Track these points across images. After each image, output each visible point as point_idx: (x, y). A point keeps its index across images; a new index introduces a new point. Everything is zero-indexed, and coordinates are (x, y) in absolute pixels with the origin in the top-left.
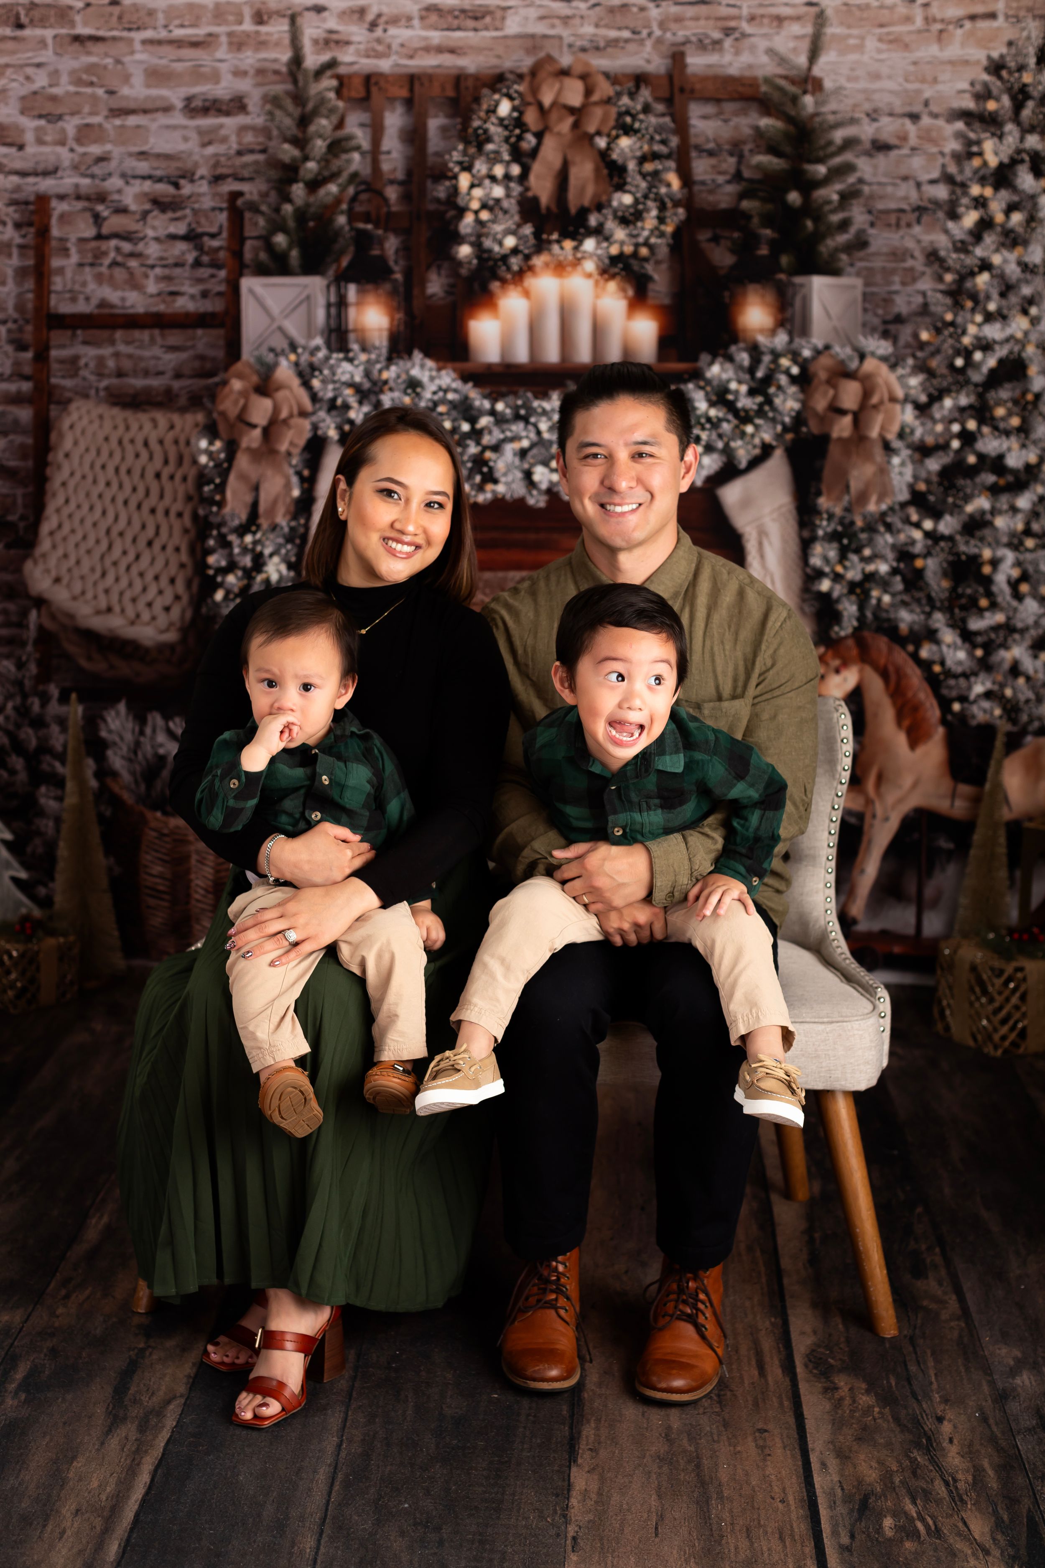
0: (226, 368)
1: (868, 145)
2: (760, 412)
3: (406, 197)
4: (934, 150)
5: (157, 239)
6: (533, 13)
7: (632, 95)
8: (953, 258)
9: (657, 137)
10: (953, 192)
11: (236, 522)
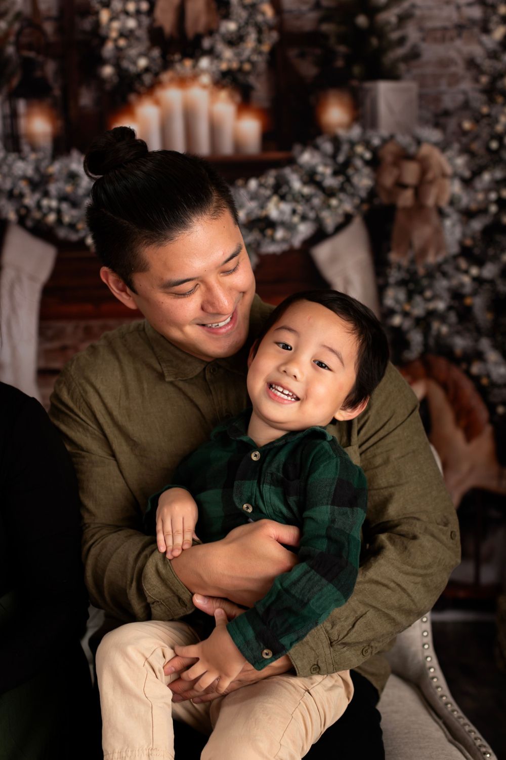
2: (342, 189)
3: (60, 30)
8: (487, 64)
10: (485, 12)
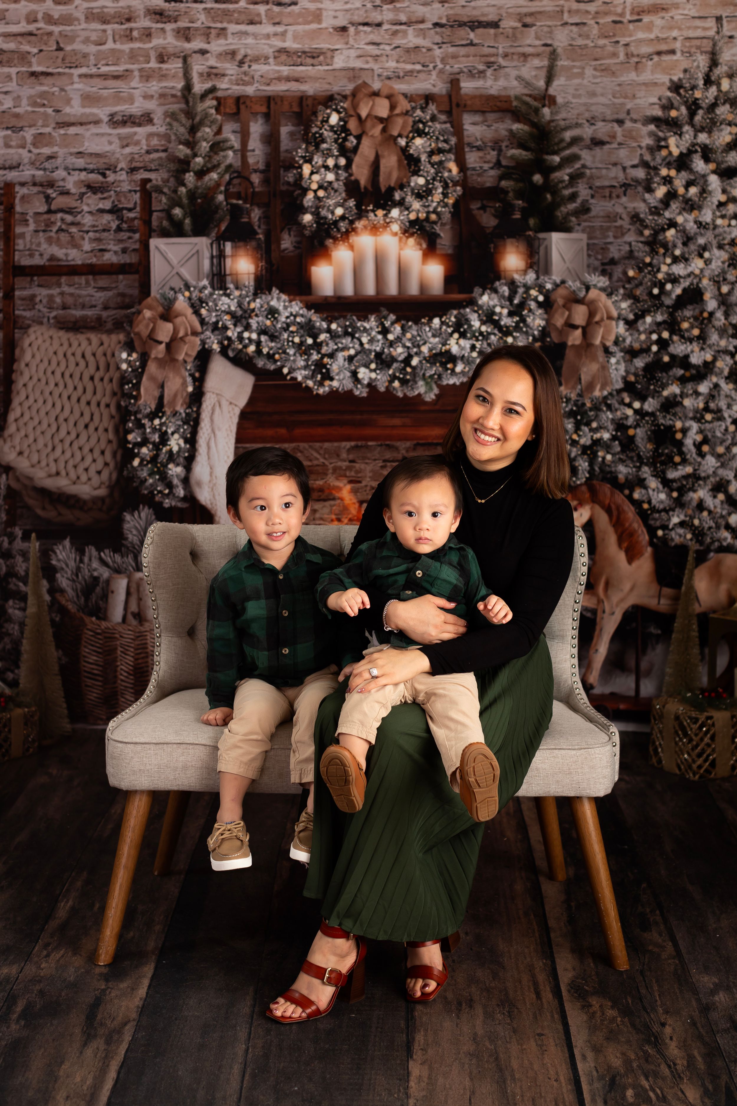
0: (140, 303)
1: (588, 142)
2: (517, 328)
3: (266, 181)
4: (635, 144)
5: (90, 212)
6: (353, 53)
7: (423, 109)
8: (650, 219)
9: (441, 138)
10: (648, 174)
11: (148, 410)
